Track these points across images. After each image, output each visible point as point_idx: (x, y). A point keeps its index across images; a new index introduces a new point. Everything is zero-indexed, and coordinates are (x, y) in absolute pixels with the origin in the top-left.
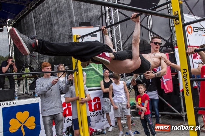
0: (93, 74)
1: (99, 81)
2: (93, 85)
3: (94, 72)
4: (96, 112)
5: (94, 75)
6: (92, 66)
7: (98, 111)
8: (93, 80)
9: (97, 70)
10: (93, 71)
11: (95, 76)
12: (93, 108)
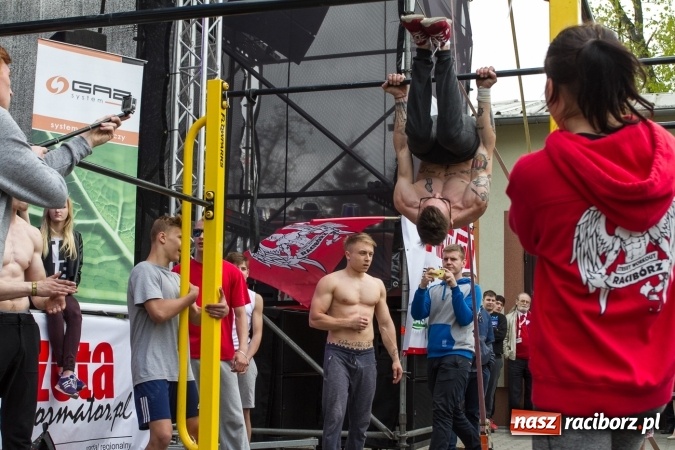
0: (98, 248)
1: (115, 282)
3: (103, 242)
5: (99, 255)
6: (98, 214)
7: (104, 402)
8: (94, 271)
9: (114, 235)
10: (99, 238)
11: (104, 258)
12: (90, 385)
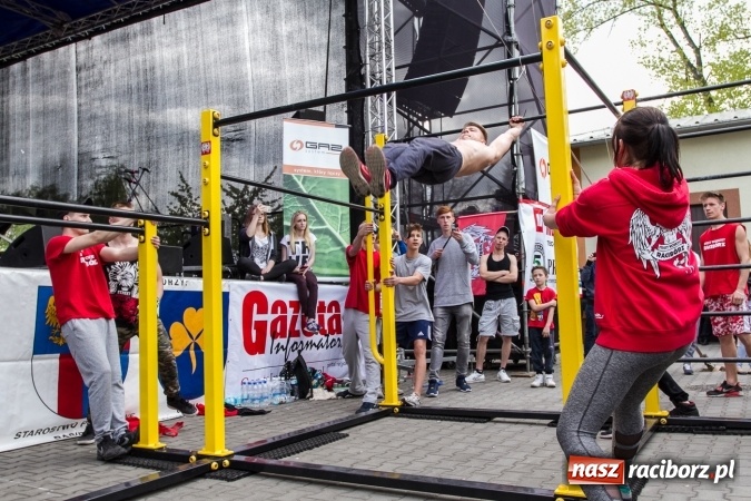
0: (328, 243)
1: (339, 263)
2: (327, 271)
3: (331, 239)
4: (331, 337)
5: (329, 247)
6: (326, 222)
7: (335, 336)
8: (327, 258)
9: (337, 234)
10: (328, 237)
11: (332, 249)
12: (326, 328)
